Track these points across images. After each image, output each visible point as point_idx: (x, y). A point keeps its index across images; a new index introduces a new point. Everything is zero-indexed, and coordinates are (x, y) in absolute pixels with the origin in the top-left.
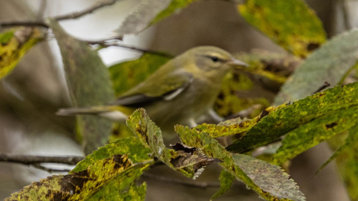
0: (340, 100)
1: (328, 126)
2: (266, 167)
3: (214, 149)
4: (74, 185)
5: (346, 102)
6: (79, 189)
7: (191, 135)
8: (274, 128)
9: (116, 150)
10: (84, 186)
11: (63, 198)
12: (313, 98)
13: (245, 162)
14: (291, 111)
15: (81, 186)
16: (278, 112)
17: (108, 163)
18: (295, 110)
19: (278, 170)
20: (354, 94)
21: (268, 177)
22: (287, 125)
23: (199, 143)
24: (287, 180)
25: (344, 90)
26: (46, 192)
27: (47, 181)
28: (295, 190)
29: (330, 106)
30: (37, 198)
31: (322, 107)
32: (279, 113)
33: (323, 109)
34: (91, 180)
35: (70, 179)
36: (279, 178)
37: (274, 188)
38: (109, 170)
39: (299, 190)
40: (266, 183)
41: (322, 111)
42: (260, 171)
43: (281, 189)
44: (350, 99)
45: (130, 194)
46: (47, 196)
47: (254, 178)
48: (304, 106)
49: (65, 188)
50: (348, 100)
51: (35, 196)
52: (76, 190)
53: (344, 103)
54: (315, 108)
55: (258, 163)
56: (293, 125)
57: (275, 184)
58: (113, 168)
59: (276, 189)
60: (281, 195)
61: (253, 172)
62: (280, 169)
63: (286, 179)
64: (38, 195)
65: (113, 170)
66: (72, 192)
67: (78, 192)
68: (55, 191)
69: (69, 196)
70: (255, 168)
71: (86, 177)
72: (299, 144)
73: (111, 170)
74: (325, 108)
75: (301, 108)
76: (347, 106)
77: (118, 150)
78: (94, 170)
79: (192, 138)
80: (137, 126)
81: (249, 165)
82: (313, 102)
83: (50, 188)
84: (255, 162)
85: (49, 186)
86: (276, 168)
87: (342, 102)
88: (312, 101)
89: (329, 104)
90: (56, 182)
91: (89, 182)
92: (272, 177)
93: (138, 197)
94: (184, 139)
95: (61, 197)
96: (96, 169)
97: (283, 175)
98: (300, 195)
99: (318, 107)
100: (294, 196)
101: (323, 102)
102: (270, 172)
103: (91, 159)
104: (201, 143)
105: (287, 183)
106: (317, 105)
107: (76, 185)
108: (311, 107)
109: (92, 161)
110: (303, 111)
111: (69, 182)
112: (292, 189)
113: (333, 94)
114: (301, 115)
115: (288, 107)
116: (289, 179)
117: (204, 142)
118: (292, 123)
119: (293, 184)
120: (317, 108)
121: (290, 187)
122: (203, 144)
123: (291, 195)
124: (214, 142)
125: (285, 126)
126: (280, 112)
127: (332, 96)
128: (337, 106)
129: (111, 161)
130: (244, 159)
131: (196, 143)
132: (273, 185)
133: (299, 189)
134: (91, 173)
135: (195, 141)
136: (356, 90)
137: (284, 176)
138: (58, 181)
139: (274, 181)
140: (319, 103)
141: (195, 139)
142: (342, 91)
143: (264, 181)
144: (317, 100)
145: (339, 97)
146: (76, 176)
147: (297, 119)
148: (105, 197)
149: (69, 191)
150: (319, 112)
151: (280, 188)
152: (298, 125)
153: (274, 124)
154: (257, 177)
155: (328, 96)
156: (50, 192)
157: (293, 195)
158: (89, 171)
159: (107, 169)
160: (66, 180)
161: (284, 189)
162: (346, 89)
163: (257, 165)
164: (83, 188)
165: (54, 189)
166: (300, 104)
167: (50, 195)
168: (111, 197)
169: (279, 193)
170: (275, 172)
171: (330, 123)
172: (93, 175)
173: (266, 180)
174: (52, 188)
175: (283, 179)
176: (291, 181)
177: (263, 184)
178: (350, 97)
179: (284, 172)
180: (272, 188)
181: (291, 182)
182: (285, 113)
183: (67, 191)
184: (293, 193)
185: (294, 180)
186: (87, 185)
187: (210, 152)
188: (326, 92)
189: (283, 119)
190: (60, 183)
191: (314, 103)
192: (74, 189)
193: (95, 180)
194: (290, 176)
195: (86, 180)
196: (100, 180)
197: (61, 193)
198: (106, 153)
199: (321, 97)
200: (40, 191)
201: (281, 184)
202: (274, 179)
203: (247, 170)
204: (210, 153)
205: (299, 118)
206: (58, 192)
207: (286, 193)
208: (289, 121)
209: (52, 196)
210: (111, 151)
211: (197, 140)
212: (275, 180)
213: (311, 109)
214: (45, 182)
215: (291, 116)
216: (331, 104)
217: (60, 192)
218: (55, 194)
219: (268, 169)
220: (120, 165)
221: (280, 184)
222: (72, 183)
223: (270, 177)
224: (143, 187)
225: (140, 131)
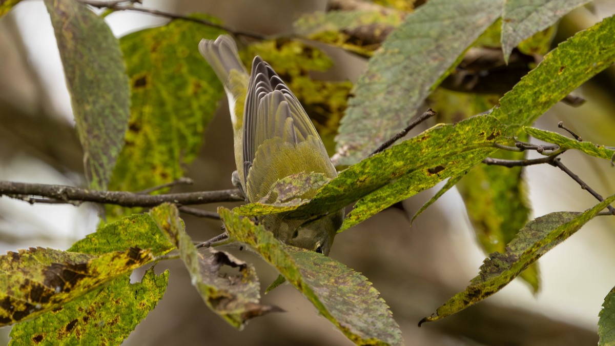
0: (450, 144)
1: (431, 171)
2: (345, 275)
3: (274, 252)
4: (64, 280)
5: (459, 145)
6: (70, 286)
7: (242, 225)
8: (355, 186)
9: (130, 229)
10: (78, 284)
11: (44, 295)
12: (413, 142)
13: (316, 264)
14: (381, 161)
15: (73, 284)
16: (362, 164)
17: (120, 258)
18: (386, 161)
19: (363, 282)
20: (470, 134)
21: (348, 293)
22: (375, 181)
23: (252, 238)
24: (376, 300)
25: (457, 129)
26: (22, 281)
27: (28, 253)
28: (387, 317)
29: (435, 153)
30: (7, 287)
31: (424, 155)
32: (364, 165)
33: (425, 156)
34: (90, 276)
35: (60, 270)
36: (364, 295)
37: (357, 313)
38: (117, 267)
39: (392, 318)
40: (345, 303)
41: (424, 159)
42: (336, 282)
43: (366, 315)
44: (465, 141)
45: (144, 285)
46: (23, 287)
47: (328, 294)
48: (399, 155)
49: (52, 282)
50: (462, 142)
51: (5, 284)
52: (65, 288)
53: (456, 147)
54: (415, 157)
55: (335, 267)
56: (382, 180)
57: (358, 305)
58: (124, 265)
59: (359, 314)
60: (366, 325)
61: (326, 282)
62: (367, 280)
63: (373, 297)
64: (11, 282)
65: (124, 267)
66: (58, 289)
67: (68, 290)
68: (35, 283)
69: (53, 293)
70: (330, 275)
71: (83, 273)
72: (388, 196)
73: (122, 266)
74: (429, 155)
75: (396, 157)
76: (459, 150)
77: (134, 228)
78: (97, 264)
79: (242, 230)
80: (164, 223)
81: (322, 271)
82: (412, 149)
83: (28, 277)
84: (330, 266)
85: (29, 274)
86: (360, 278)
87: (454, 146)
88: (411, 146)
89: (435, 149)
90: (40, 271)
91: (86, 279)
92: (354, 293)
93: (156, 289)
94: (229, 227)
95: (42, 293)
96: (100, 264)
97: (370, 291)
98: (393, 326)
99: (419, 154)
100: (384, 327)
101: (427, 147)
102: (352, 284)
103: (93, 239)
104: (256, 240)
105: (375, 305)
106: (418, 152)
107: (67, 281)
108: (409, 154)
109: (94, 241)
110: (398, 160)
111: (58, 274)
112: (382, 315)
113: (441, 136)
114: (395, 167)
115: (377, 156)
116: (378, 298)
117: (259, 238)
118: (381, 177)
119: (384, 308)
120: (418, 156)
121: (379, 313)
122: (258, 241)
123: (380, 325)
124: (274, 243)
125: (371, 182)
126: (365, 163)
127: (440, 139)
128: (446, 151)
129: (124, 256)
130: (315, 259)
131: (247, 237)
132: (355, 307)
133: (392, 316)
134: (92, 268)
135: (247, 235)
136: (473, 128)
137: (371, 294)
138: (43, 269)
139: (357, 300)
140: (421, 150)
141: (246, 232)
142: (454, 131)
143: (341, 299)
144: (418, 145)
145: (449, 140)
146: (69, 269)
147: (389, 171)
148: (108, 289)
149: (54, 287)
150: (420, 160)
151: (364, 313)
152: (390, 179)
153: (356, 180)
154: (332, 291)
155: (434, 139)
156: (27, 282)
157: (382, 325)
158: (89, 265)
159: (116, 266)
160: (53, 271)
161: (370, 316)
162: (460, 128)
163: (332, 271)
164: (75, 286)
165: (34, 280)
166: (393, 152)
167: (26, 287)
168: (116, 288)
169: (364, 321)
170: (359, 285)
171: (434, 166)
172: (94, 272)
173: (345, 298)
174: (32, 276)
175: (369, 297)
176: (381, 302)
177: (340, 304)
178: (464, 139)
179: (371, 286)
180: (354, 311)
181: (381, 304)
182: (372, 165)
183: (51, 286)
184: (383, 323)
185: (385, 302)
186: (82, 282)
187: (267, 254)
188: (431, 134)
189: (369, 173)
190: (44, 273)
191: (414, 149)
192: (62, 285)
193: (95, 277)
194: (379, 293)
195: (82, 277)
196: (101, 277)
197: (43, 287)
198: (116, 231)
199: (425, 141)
200: (14, 278)
201: (367, 306)
202: (356, 297)
203: (319, 279)
204: (267, 256)
205: (392, 170)
206: (39, 285)
207: (372, 322)
208: (377, 175)
209: (29, 289)
210: (123, 229)
211: (250, 233)
212: (358, 298)
213: (409, 157)
214: (24, 255)
215: (380, 168)
216: (437, 150)
217: (41, 286)
218: (33, 286)
219: (348, 278)
220: (135, 261)
221: (364, 306)
222: (61, 278)
223: (351, 293)
224: (164, 277)
225: (168, 230)
